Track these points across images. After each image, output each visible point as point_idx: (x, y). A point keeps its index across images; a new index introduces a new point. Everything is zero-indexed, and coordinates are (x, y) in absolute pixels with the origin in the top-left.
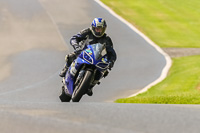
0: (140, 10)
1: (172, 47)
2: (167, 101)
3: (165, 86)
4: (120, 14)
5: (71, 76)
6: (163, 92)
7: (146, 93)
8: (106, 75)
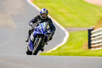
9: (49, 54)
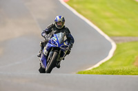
3: (111, 63)
9: (89, 73)
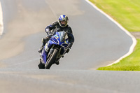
0: (114, 6)
1: (137, 32)
2: (133, 69)
3: (132, 58)
4: (100, 8)
5: (45, 52)
6: (130, 63)
7: (118, 63)
8: (67, 52)
